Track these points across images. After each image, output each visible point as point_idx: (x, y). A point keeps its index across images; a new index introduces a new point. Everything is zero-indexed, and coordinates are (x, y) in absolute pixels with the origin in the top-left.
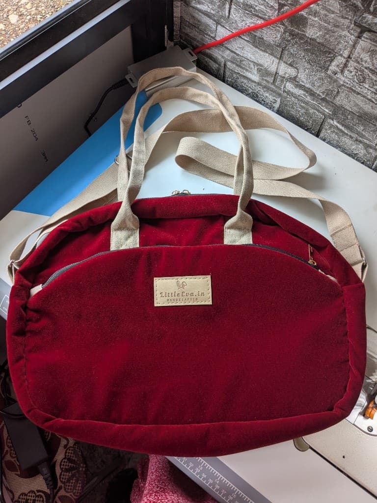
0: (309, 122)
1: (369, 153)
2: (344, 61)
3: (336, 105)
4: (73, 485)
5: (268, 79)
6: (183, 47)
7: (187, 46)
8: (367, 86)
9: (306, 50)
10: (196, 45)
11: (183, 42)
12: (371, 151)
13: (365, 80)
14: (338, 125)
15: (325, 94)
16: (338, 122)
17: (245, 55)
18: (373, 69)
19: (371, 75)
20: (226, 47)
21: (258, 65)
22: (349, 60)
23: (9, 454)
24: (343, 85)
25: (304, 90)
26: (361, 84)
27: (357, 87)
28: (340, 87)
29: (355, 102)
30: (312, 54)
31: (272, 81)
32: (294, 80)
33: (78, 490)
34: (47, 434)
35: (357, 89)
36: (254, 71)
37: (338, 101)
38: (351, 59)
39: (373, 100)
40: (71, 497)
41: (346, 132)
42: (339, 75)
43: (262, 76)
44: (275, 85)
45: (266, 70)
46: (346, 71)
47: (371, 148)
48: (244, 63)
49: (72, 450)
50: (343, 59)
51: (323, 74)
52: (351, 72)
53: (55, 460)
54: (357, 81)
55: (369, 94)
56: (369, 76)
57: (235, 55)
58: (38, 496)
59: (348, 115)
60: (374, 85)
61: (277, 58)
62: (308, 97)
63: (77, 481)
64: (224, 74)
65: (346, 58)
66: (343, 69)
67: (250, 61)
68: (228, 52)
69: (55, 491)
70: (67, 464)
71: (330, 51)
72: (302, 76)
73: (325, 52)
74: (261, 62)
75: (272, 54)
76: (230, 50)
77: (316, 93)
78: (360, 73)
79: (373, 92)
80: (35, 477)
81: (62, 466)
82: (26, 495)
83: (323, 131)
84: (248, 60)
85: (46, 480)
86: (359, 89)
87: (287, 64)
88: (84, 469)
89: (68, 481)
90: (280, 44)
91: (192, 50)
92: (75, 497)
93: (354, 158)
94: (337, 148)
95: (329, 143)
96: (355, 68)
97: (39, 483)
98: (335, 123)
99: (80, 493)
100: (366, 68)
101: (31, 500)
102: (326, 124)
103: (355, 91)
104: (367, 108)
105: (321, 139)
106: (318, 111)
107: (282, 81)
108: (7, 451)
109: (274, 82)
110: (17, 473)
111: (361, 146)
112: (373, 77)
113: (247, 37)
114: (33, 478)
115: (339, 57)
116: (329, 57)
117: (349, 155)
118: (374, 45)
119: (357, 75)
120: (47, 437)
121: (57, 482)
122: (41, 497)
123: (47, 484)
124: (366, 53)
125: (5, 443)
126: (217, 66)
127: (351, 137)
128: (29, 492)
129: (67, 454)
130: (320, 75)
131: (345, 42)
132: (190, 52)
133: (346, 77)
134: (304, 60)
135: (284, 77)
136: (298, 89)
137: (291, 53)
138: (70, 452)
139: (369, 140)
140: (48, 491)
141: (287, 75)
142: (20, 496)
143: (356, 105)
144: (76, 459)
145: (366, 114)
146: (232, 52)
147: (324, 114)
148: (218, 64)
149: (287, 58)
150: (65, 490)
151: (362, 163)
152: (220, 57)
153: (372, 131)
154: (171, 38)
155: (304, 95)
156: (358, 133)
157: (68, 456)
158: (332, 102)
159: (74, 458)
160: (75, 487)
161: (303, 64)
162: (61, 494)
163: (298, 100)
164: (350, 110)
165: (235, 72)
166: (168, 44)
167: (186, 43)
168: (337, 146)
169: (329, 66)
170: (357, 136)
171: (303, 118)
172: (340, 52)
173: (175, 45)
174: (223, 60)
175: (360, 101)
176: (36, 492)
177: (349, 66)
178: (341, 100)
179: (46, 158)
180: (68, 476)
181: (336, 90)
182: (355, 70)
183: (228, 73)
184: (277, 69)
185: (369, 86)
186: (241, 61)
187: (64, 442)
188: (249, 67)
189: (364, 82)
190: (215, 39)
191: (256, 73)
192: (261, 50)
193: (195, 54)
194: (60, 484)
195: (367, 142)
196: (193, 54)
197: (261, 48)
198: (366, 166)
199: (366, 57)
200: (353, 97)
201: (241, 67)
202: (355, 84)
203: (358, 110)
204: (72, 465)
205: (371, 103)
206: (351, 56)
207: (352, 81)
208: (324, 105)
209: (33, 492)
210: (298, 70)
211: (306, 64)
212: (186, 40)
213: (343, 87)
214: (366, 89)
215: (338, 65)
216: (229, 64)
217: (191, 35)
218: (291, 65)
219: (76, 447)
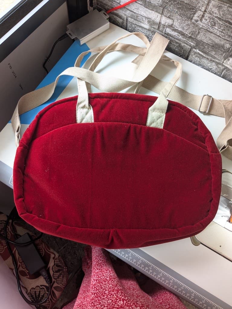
0: (181, 51)
1: (219, 68)
2: (202, 13)
3: (198, 40)
4: (61, 279)
5: (155, 27)
6: (100, 10)
7: (102, 9)
8: (217, 28)
9: (178, 8)
10: (108, 8)
11: (99, 7)
12: (220, 66)
13: (215, 24)
14: (199, 52)
15: (191, 34)
16: (199, 50)
17: (139, 13)
18: (220, 17)
19: (219, 21)
20: (127, 9)
21: (148, 18)
22: (205, 12)
23: (21, 266)
24: (202, 28)
25: (178, 32)
26: (213, 27)
27: (211, 29)
28: (200, 29)
29: (209, 37)
30: (182, 10)
31: (157, 28)
32: (171, 26)
33: (65, 282)
34: (42, 252)
35: (210, 30)
36: (146, 22)
37: (199, 38)
38: (206, 12)
39: (221, 36)
40: (61, 286)
41: (204, 56)
42: (199, 22)
43: (151, 25)
44: (159, 30)
45: (154, 21)
46: (204, 20)
47: (220, 64)
48: (139, 17)
49: (58, 260)
50: (201, 12)
51: (189, 22)
52: (207, 20)
53: (49, 266)
54: (210, 25)
55: (218, 32)
56: (218, 22)
57: (133, 13)
58: (42, 289)
59: (206, 46)
60: (221, 27)
61: (160, 14)
62: (180, 36)
63: (63, 277)
64: (126, 25)
65: (204, 12)
66: (202, 18)
67: (143, 16)
68: (128, 12)
69: (51, 284)
70: (56, 268)
71: (193, 8)
72: (176, 24)
73: (190, 8)
74: (150, 16)
75: (157, 12)
76: (129, 10)
77: (185, 34)
78: (212, 20)
79: (220, 31)
80: (38, 278)
81: (53, 270)
82: (34, 289)
83: (190, 56)
84: (142, 16)
85: (45, 279)
86: (212, 30)
87: (166, 17)
88: (66, 270)
89: (58, 277)
90: (162, 5)
91: (105, 11)
92: (64, 286)
93: (209, 71)
94: (199, 66)
95: (194, 63)
96: (209, 18)
97: (41, 281)
98: (198, 51)
99: (66, 284)
100: (216, 17)
101: (38, 291)
102: (192, 51)
103: (209, 31)
104: (217, 41)
105: (189, 61)
106: (187, 44)
107: (164, 27)
108: (20, 265)
109: (158, 28)
110: (27, 277)
111: (214, 64)
112: (220, 22)
113: (140, 2)
114: (37, 279)
115: (199, 11)
116: (193, 12)
117: (207, 69)
118: (220, 3)
119: (210, 21)
120: (42, 254)
121: (52, 279)
122: (43, 288)
123: (46, 281)
124: (215, 8)
125: (18, 261)
126: (122, 20)
127: (207, 59)
128: (36, 287)
129: (55, 262)
130: (187, 23)
131: (202, 2)
132: (104, 13)
133: (204, 23)
134: (177, 14)
135: (165, 25)
136: (174, 32)
137: (169, 10)
138: (57, 261)
139: (219, 60)
140: (47, 285)
141: (167, 24)
142: (31, 289)
143: (210, 39)
144: (61, 265)
145: (216, 44)
146: (131, 11)
147: (190, 46)
148: (122, 19)
149: (167, 13)
150: (57, 282)
151: (215, 74)
152: (123, 15)
153: (220, 54)
154: (91, 5)
155: (178, 35)
156: (212, 56)
157: (56, 263)
158: (195, 39)
159: (60, 264)
160: (62, 281)
161: (177, 17)
162: (55, 286)
163: (174, 38)
164: (207, 43)
165: (134, 24)
166: (90, 8)
167: (101, 7)
168: (199, 65)
169: (193, 17)
170: (211, 58)
171: (177, 49)
172: (199, 8)
173: (94, 9)
174: (125, 17)
175: (212, 37)
176: (40, 287)
177: (205, 16)
178: (201, 37)
179: (22, 88)
180: (58, 275)
181: (198, 31)
182: (209, 19)
183: (129, 25)
184: (160, 20)
185: (218, 28)
186: (137, 17)
187: (52, 256)
188: (143, 20)
189: (215, 25)
190: (120, 4)
191: (147, 23)
192: (150, 9)
193: (107, 14)
194: (53, 280)
195: (218, 61)
196: (106, 14)
197: (149, 8)
198: (217, 75)
199: (215, 10)
200: (208, 35)
201: (137, 20)
202: (209, 27)
203: (211, 42)
204: (59, 268)
205: (219, 38)
206: (206, 10)
207: (207, 25)
208: (190, 40)
209: (38, 286)
210: (173, 20)
211: (178, 17)
212: (101, 6)
213: (202, 29)
214: (216, 30)
215: (199, 16)
216: (129, 19)
217: (104, 2)
218: (169, 17)
219: (60, 258)
